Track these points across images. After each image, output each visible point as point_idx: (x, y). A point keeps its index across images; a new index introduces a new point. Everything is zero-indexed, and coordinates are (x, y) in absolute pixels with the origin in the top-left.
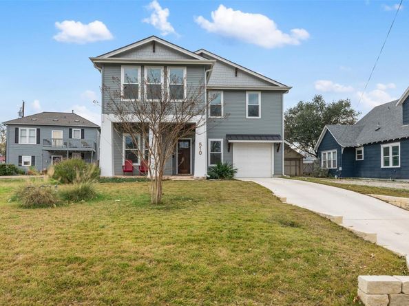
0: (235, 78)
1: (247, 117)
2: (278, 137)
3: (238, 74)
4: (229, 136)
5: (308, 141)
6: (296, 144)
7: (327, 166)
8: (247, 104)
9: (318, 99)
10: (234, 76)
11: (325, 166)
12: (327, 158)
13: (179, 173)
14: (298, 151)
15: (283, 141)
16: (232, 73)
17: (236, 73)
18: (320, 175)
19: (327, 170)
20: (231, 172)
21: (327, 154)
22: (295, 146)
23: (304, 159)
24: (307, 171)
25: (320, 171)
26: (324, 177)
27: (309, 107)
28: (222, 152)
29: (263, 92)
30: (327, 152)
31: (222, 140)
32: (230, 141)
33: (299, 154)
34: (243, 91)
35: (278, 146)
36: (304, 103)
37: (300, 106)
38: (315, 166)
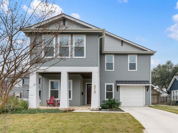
0: (122, 47)
1: (129, 70)
2: (148, 82)
3: (123, 44)
4: (118, 82)
5: (163, 85)
6: (157, 87)
7: (175, 99)
8: (129, 62)
9: (169, 63)
10: (121, 45)
11: (174, 99)
12: (175, 94)
13: (87, 104)
14: (158, 90)
15: (151, 85)
16: (120, 43)
17: (122, 44)
18: (171, 104)
19: (175, 101)
20: (117, 104)
21: (175, 92)
22: (156, 87)
23: (161, 95)
24: (162, 100)
25: (171, 102)
26: (174, 105)
27: (164, 67)
28: (113, 91)
29: (139, 55)
30: (175, 91)
31: (113, 84)
32: (118, 85)
33: (158, 92)
34: (126, 54)
35: (147, 87)
36: (161, 65)
37: (159, 66)
38: (168, 99)
